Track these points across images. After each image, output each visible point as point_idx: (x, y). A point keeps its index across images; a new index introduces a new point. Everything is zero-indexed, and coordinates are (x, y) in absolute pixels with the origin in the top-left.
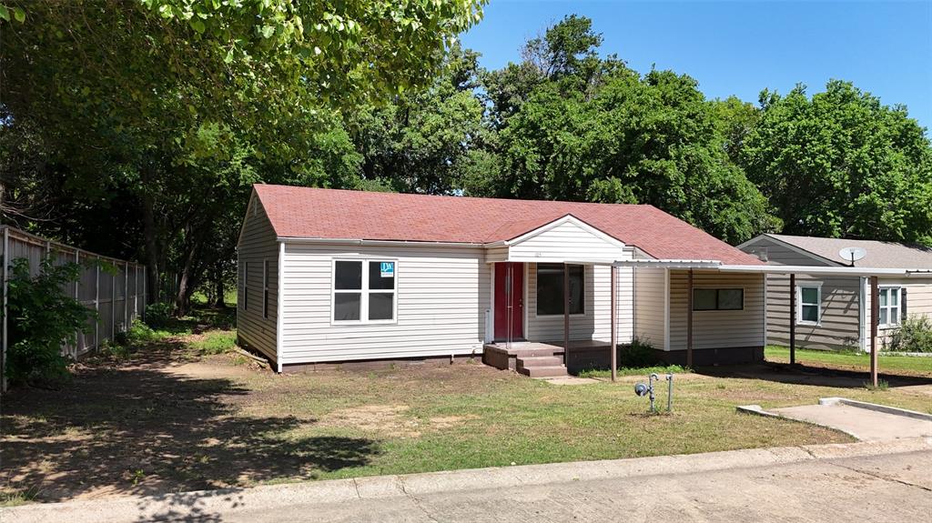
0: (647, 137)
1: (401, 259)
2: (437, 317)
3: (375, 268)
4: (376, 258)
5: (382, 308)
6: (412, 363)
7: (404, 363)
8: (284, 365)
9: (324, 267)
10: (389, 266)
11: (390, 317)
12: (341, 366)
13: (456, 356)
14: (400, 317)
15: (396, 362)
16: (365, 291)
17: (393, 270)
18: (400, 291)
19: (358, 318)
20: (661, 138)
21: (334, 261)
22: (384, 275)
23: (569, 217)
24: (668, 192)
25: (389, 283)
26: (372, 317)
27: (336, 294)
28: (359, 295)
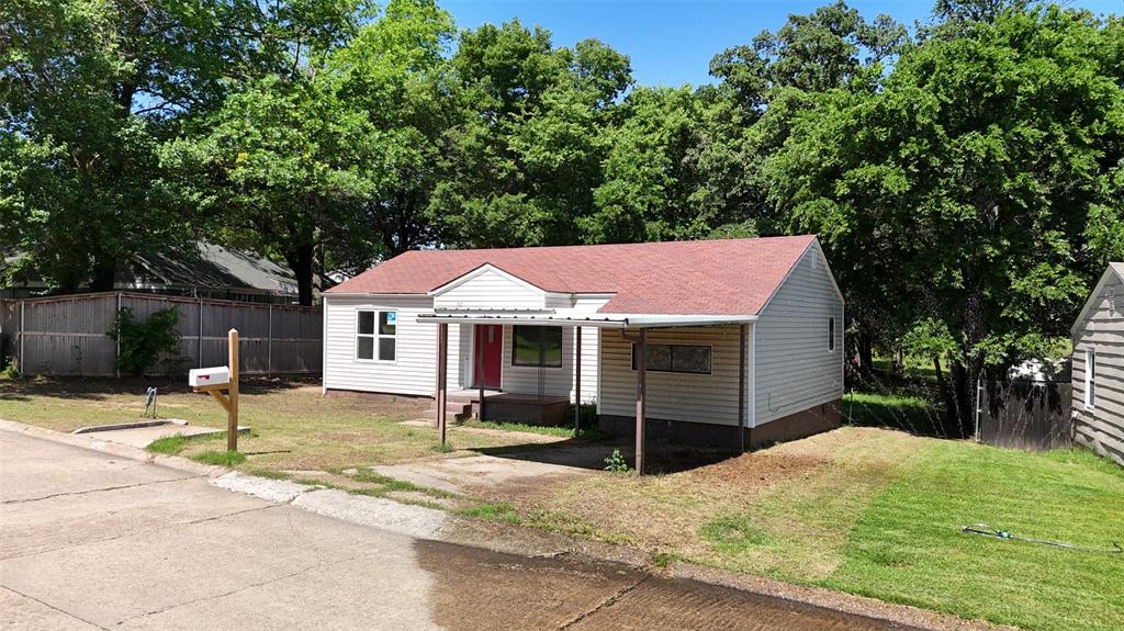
1: (400, 309)
3: (384, 316)
4: (385, 309)
5: (388, 352)
7: (402, 398)
8: (327, 389)
9: (352, 315)
10: (393, 316)
11: (393, 359)
14: (399, 359)
16: (376, 336)
17: (395, 319)
18: (399, 337)
19: (372, 358)
21: (357, 311)
22: (389, 323)
23: (488, 266)
25: (392, 329)
26: (382, 358)
27: (359, 338)
28: (372, 339)
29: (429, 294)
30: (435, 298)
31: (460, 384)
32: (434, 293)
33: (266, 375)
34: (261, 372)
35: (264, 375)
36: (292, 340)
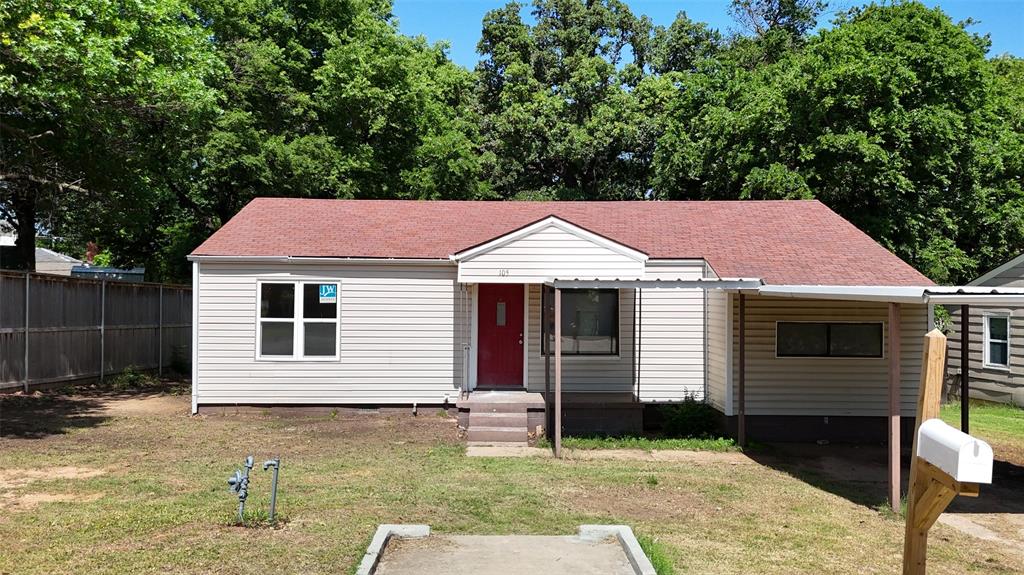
0: (829, 101)
1: (344, 280)
2: (394, 354)
3: (312, 292)
4: (313, 280)
5: (322, 342)
6: (361, 412)
7: (351, 410)
8: (199, 405)
9: (248, 290)
10: (330, 290)
11: (333, 353)
12: (269, 410)
13: (419, 405)
14: (344, 354)
15: (339, 409)
16: (299, 320)
17: (334, 295)
18: (344, 321)
19: (290, 353)
20: (853, 101)
21: (260, 284)
22: (323, 300)
23: (552, 219)
24: (876, 180)
25: (330, 310)
26: (308, 351)
27: (263, 324)
28: (292, 325)
29: (453, 258)
30: (460, 265)
31: (456, 385)
32: (458, 257)
33: (22, 388)
34: (13, 383)
35: (18, 389)
36: (55, 329)
